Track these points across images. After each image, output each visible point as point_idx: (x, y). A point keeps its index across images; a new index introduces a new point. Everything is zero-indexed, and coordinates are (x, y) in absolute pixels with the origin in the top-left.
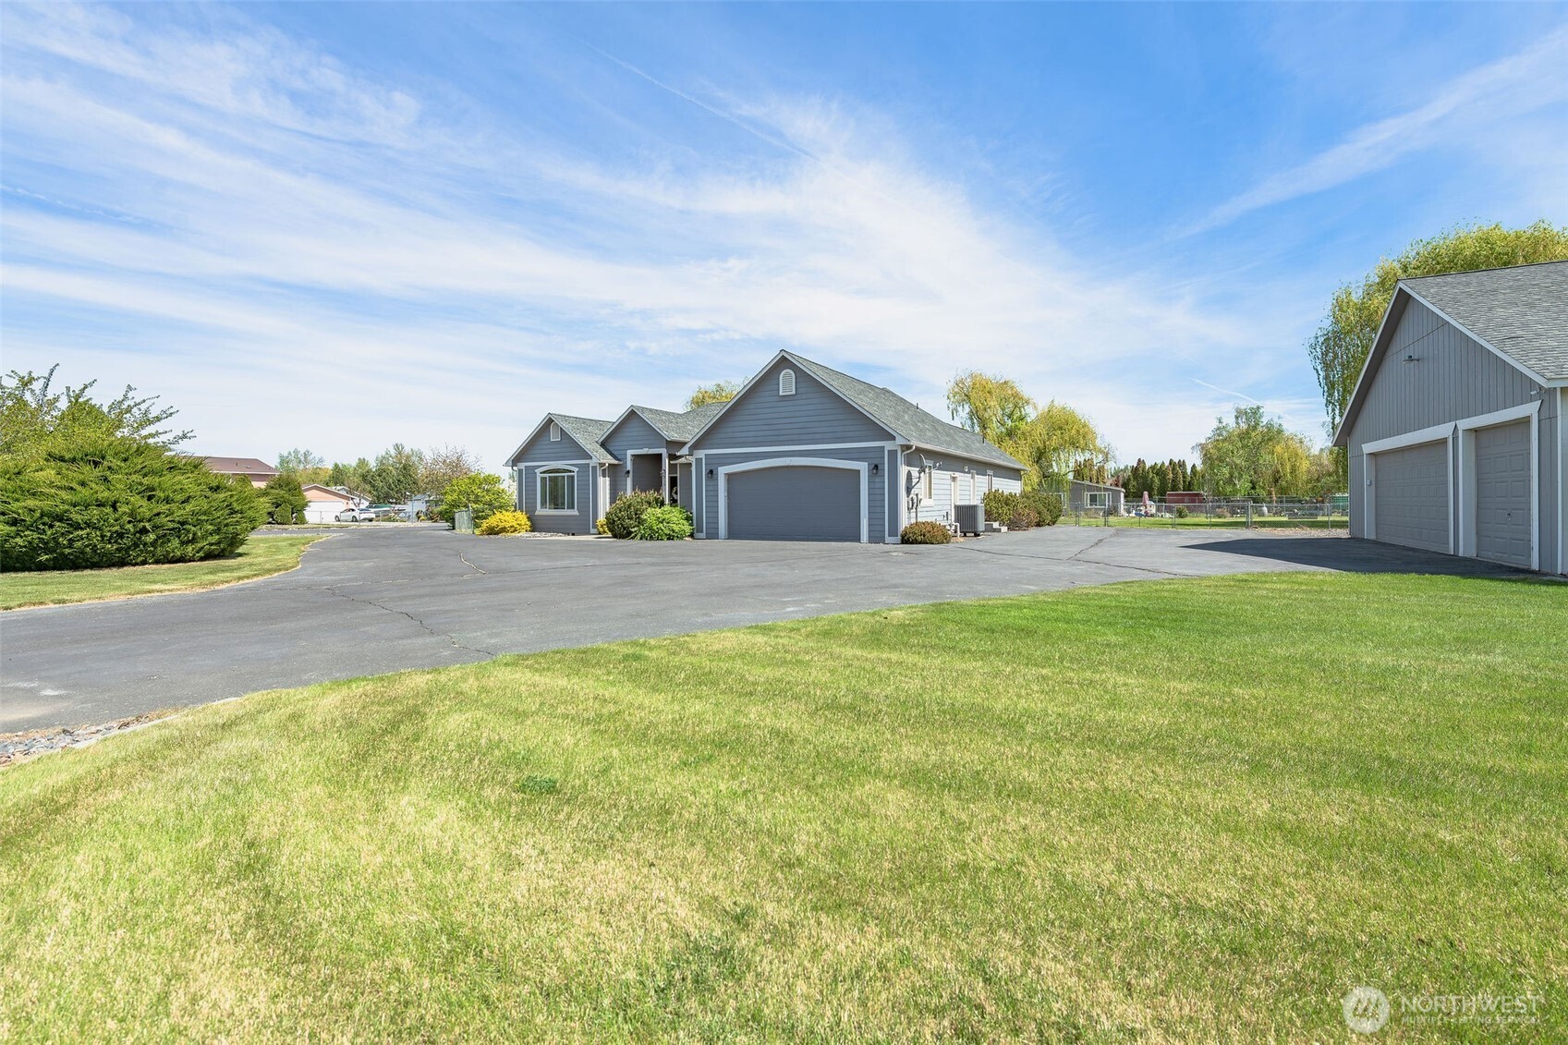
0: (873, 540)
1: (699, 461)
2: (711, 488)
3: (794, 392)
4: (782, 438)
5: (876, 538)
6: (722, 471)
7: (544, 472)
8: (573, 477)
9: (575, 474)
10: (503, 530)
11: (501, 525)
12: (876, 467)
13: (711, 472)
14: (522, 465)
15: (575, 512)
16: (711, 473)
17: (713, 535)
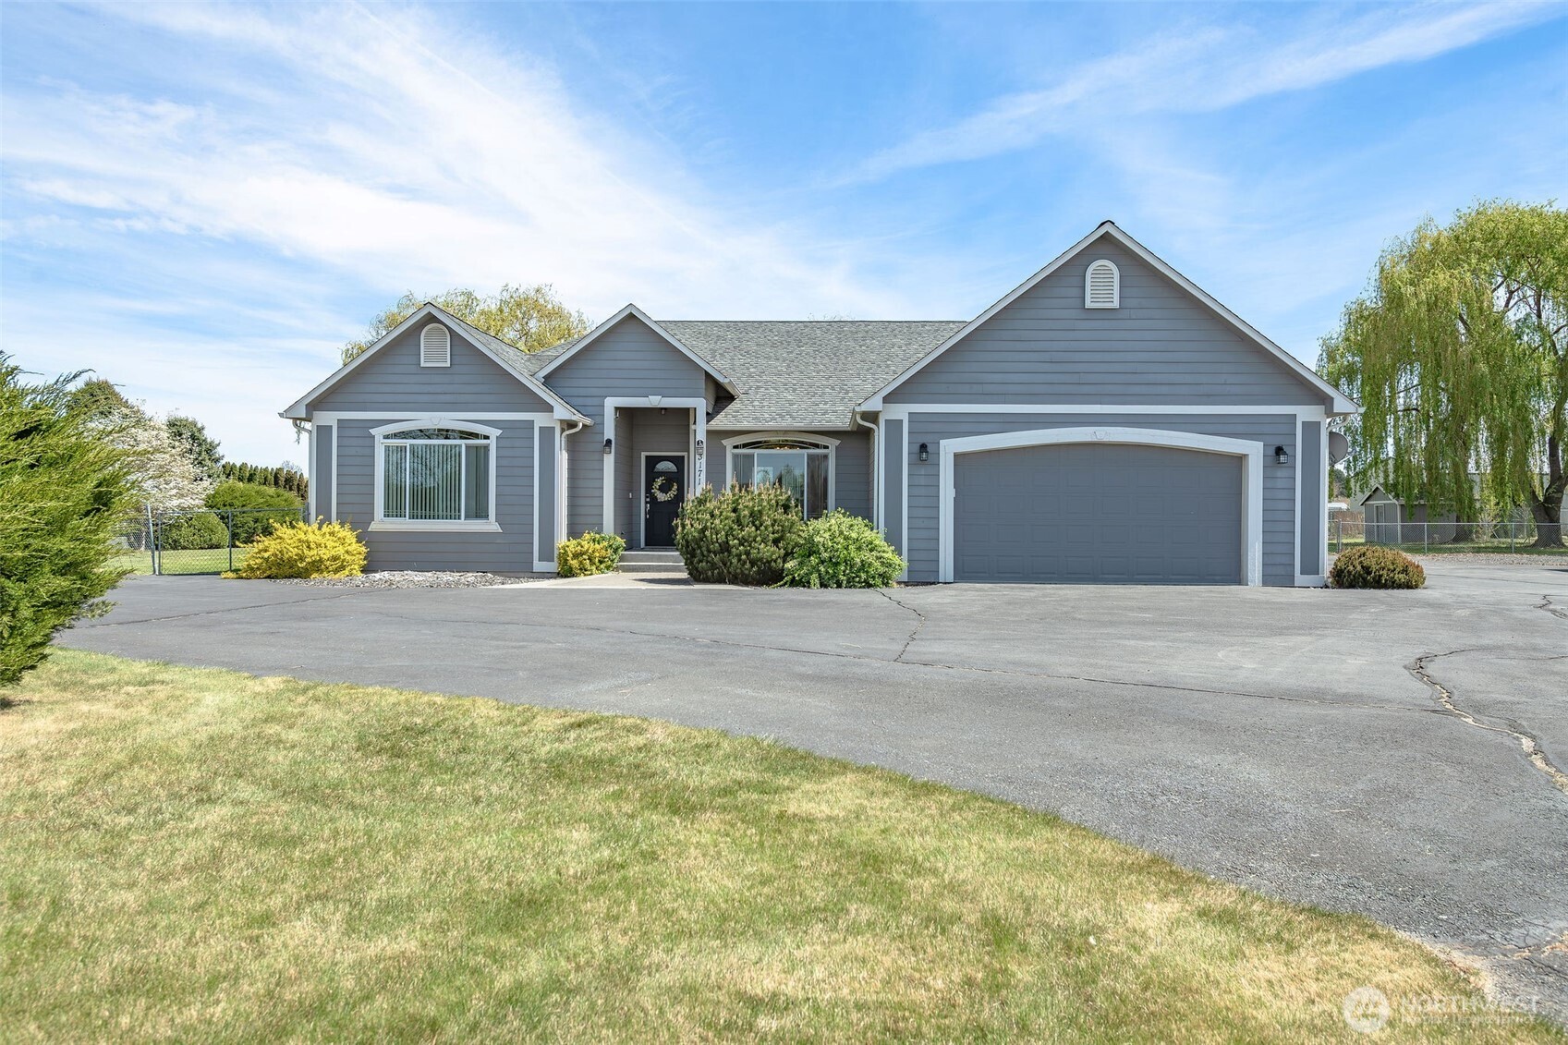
0: (1268, 580)
1: (894, 426)
2: (922, 481)
3: (1116, 304)
4: (1086, 389)
5: (1277, 575)
6: (949, 448)
7: (395, 436)
8: (486, 448)
9: (492, 443)
10: (317, 566)
11: (311, 555)
12: (1279, 451)
13: (923, 447)
14: (330, 418)
15: (491, 525)
16: (924, 451)
17: (923, 576)
